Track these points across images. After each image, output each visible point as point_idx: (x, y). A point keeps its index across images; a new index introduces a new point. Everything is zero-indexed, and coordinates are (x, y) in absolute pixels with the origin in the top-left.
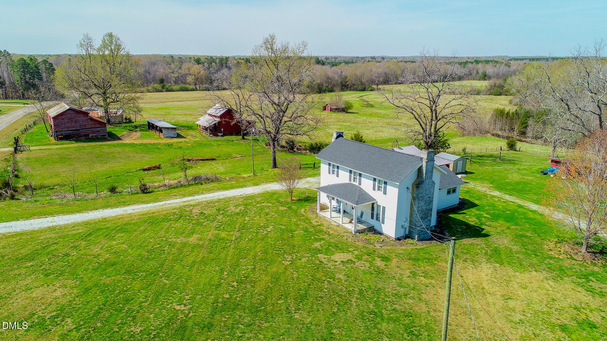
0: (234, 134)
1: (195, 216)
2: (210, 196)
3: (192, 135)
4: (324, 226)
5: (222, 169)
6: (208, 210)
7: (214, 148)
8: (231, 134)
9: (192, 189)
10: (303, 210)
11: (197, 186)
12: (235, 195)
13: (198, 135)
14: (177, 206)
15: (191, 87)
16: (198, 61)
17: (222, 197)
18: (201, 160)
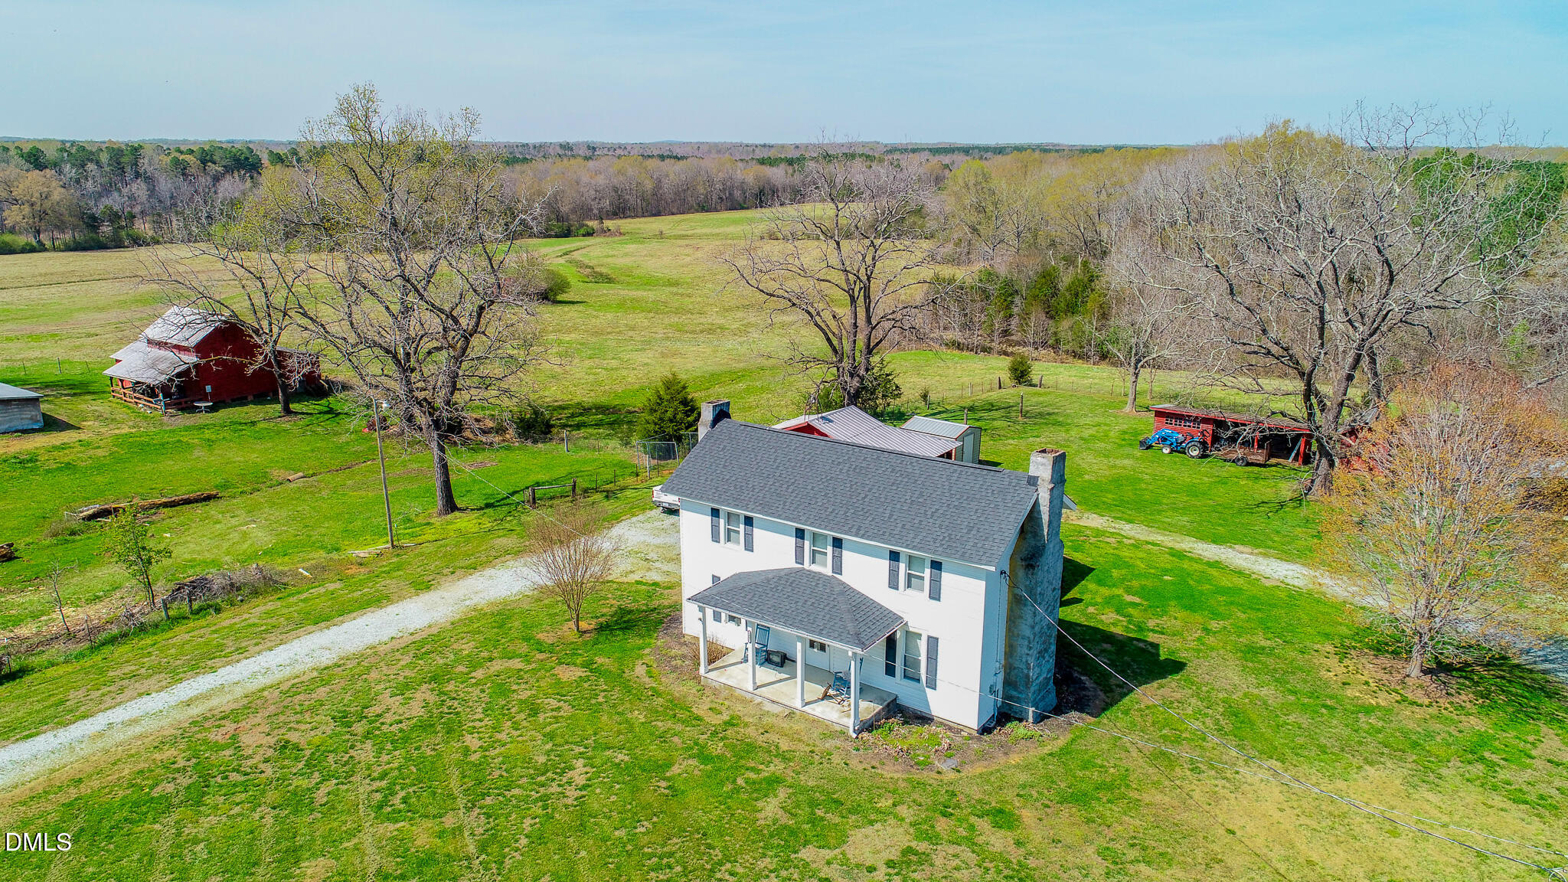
0: (250, 398)
1: (262, 766)
2: (279, 660)
3: (99, 417)
4: (746, 725)
5: (259, 536)
6: (303, 727)
7: (197, 453)
8: (238, 399)
9: (187, 637)
10: (640, 670)
11: (203, 622)
12: (371, 639)
13: (121, 413)
14: (166, 725)
15: (22, 240)
16: (35, 159)
17: (326, 659)
18: (166, 505)
